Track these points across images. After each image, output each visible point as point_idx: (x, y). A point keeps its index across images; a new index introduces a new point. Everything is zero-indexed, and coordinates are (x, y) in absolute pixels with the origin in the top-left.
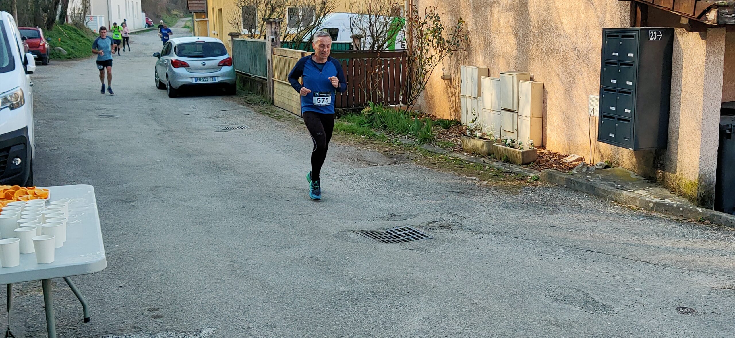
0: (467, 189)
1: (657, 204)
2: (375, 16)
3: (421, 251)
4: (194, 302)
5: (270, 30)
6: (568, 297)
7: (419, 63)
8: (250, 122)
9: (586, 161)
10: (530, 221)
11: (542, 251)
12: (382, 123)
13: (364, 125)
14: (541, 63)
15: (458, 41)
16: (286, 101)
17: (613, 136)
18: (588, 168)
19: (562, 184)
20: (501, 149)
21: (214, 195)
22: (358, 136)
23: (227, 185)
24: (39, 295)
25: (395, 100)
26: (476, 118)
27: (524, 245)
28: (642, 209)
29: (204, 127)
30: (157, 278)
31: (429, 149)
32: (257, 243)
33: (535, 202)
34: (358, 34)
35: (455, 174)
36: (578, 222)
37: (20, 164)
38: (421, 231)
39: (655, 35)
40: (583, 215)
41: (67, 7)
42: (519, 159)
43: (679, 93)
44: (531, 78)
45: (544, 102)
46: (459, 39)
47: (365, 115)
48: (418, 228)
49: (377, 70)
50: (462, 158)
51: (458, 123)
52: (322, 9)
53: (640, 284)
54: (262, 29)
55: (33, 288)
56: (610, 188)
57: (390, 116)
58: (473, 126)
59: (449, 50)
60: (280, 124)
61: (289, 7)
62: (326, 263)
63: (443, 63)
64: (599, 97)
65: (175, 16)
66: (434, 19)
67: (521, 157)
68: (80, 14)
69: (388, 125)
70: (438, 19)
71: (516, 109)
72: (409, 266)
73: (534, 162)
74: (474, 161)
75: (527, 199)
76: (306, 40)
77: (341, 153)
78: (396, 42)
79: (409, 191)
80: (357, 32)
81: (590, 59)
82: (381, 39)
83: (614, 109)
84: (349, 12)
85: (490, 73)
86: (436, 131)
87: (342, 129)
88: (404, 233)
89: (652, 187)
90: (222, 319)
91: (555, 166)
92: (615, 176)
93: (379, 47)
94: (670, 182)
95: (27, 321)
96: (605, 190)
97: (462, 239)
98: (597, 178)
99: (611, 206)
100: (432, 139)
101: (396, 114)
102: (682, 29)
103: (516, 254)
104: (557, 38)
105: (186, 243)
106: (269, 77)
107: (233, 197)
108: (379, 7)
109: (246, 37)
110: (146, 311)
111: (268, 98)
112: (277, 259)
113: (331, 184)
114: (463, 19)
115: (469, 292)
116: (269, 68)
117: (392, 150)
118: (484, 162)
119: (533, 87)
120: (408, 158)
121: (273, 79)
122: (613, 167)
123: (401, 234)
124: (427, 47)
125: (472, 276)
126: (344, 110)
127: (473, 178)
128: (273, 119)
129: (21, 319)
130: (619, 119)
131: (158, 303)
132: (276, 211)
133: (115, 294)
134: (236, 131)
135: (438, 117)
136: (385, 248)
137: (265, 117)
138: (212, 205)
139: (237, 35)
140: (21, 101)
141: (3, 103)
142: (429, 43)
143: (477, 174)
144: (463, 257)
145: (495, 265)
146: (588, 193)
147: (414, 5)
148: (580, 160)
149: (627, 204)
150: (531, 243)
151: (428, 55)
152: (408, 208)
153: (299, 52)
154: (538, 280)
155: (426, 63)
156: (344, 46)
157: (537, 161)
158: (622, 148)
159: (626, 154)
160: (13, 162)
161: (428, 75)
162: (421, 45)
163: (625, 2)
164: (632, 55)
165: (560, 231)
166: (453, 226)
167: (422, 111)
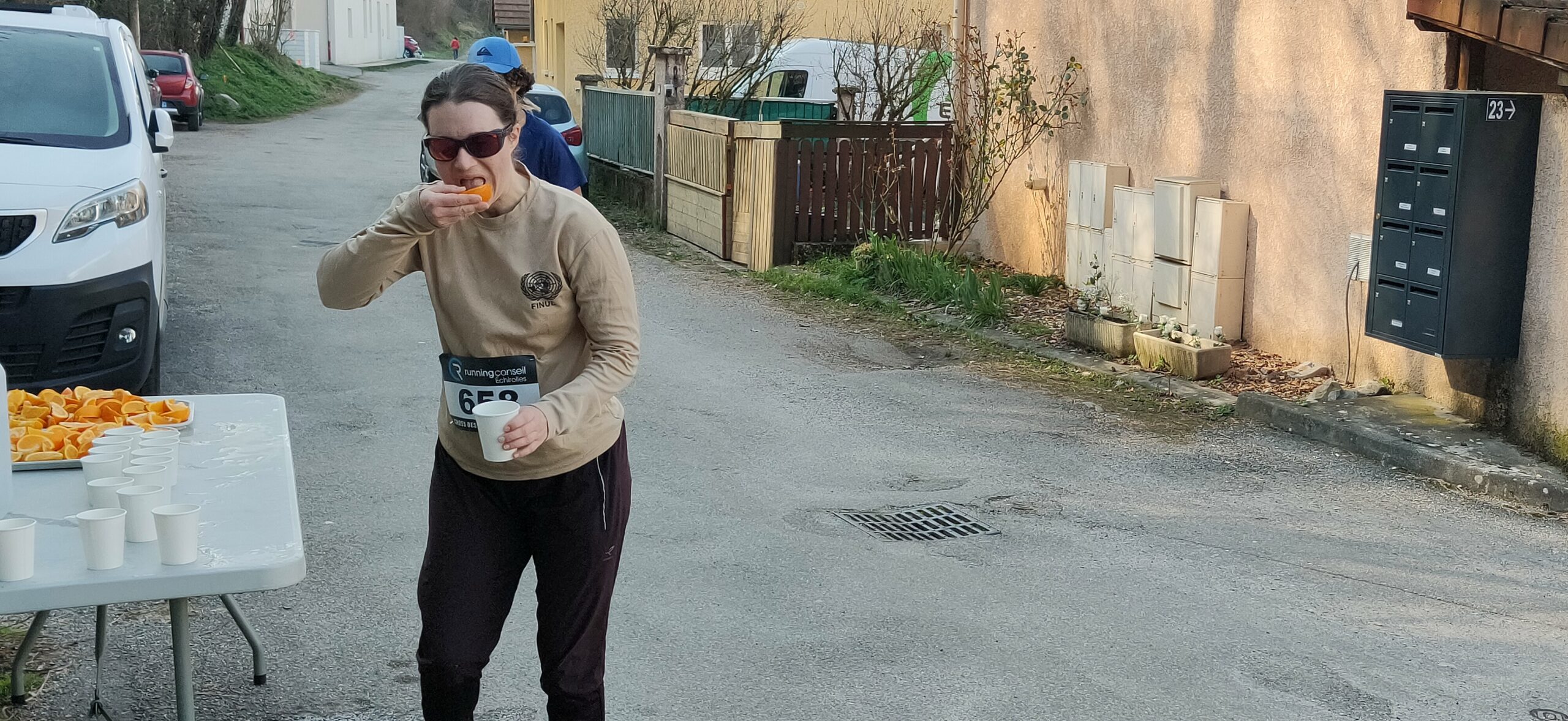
0: (1074, 428)
1: (1493, 479)
2: (886, 47)
3: (973, 561)
5: (664, 73)
7: (980, 154)
9: (1338, 375)
10: (1211, 505)
11: (1235, 572)
12: (896, 277)
13: (856, 281)
14: (1246, 162)
15: (1065, 108)
16: (692, 224)
17: (1397, 323)
18: (1342, 392)
19: (1285, 425)
20: (1152, 343)
22: (842, 304)
24: (163, 621)
25: (923, 229)
26: (1099, 275)
27: (1195, 558)
28: (1460, 486)
31: (995, 338)
33: (1224, 463)
34: (850, 85)
35: (1049, 394)
36: (1316, 510)
37: (134, 341)
38: (973, 516)
39: (1500, 109)
40: (1328, 495)
41: (242, 11)
42: (1190, 366)
43: (1548, 238)
44: (1222, 192)
45: (1249, 245)
46: (1068, 103)
47: (858, 259)
48: (965, 510)
49: (888, 164)
50: (1065, 360)
51: (1058, 283)
52: (774, 30)
53: (1450, 654)
54: (646, 68)
56: (1390, 438)
57: (913, 264)
58: (1090, 291)
59: (1046, 125)
60: (678, 273)
61: (705, 23)
63: (1030, 153)
64: (1371, 240)
65: (467, 36)
66: (1015, 58)
67: (1195, 362)
68: (269, 25)
69: (907, 283)
70: (1023, 57)
71: (1186, 257)
72: (946, 593)
73: (1223, 374)
74: (1092, 368)
75: (1204, 455)
76: (736, 95)
77: (804, 339)
78: (930, 104)
79: (949, 427)
80: (847, 80)
81: (1354, 156)
82: (899, 96)
83: (1404, 266)
84: (833, 37)
85: (1133, 178)
86: (1012, 299)
87: (809, 288)
88: (936, 520)
89: (1483, 439)
91: (1269, 384)
92: (1401, 413)
93: (893, 114)
94: (1523, 431)
95: (136, 677)
96: (1377, 442)
97: (1061, 539)
98: (1361, 415)
99: (1390, 478)
100: (1002, 315)
101: (925, 257)
102: (1560, 96)
103: (1178, 576)
104: (1283, 106)
106: (657, 170)
108: (897, 29)
109: (612, 84)
110: (385, 666)
111: (655, 215)
112: (664, 565)
113: (780, 407)
114: (1077, 61)
115: (1073, 655)
116: (659, 152)
117: (915, 337)
118: (1114, 371)
119: (1226, 212)
120: (950, 355)
121: (666, 175)
122: (1398, 393)
123: (930, 520)
124: (996, 118)
125: (1081, 622)
126: (815, 247)
127: (1089, 404)
128: (665, 261)
129: (125, 672)
130: (1414, 289)
133: (321, 626)
135: (1017, 271)
136: (893, 551)
137: (647, 257)
139: (594, 80)
140: (140, 207)
141: (104, 212)
142: (1002, 109)
143: (1096, 396)
144: (1064, 577)
145: (1132, 599)
146: (1340, 447)
147: (972, 28)
148: (1325, 373)
149: (1426, 475)
150: (1212, 554)
151: (1000, 135)
152: (945, 464)
153: (724, 121)
154: (1226, 635)
155: (994, 151)
156: (817, 110)
157: (1230, 373)
158: (1418, 352)
159: (1425, 364)
160: (121, 337)
161: (997, 177)
162: (985, 114)
163: (1435, 35)
164: (1447, 151)
165: (1277, 529)
166: (1042, 507)
167: (982, 254)
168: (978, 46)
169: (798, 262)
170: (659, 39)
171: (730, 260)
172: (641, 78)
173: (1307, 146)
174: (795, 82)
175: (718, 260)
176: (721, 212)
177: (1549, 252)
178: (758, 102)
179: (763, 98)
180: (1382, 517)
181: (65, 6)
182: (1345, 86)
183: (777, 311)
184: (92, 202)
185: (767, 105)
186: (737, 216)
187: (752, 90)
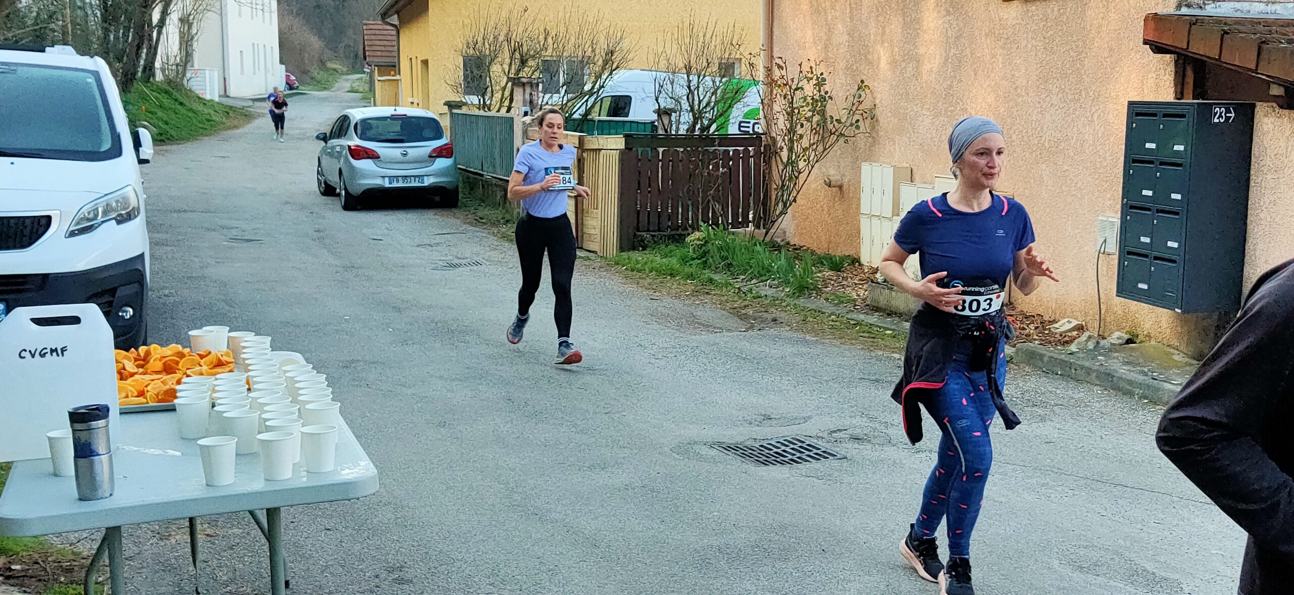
0: (888, 375)
2: (696, 76)
3: (828, 480)
4: (461, 558)
5: (522, 98)
6: (1099, 563)
7: (788, 158)
8: (489, 254)
9: (1092, 330)
11: (1037, 484)
12: (724, 258)
13: (691, 262)
15: (858, 121)
17: (1145, 287)
18: (1098, 343)
19: (1055, 369)
21: (454, 377)
22: (682, 282)
23: (473, 361)
25: (740, 220)
27: (1005, 474)
29: (411, 262)
30: (390, 515)
31: (810, 306)
32: (545, 459)
34: (668, 106)
35: (862, 349)
36: (1090, 435)
37: (131, 317)
38: (821, 444)
39: (1223, 114)
40: (1098, 423)
41: (155, 54)
43: (1262, 215)
46: (859, 117)
47: (692, 245)
48: (814, 441)
49: (711, 167)
50: (870, 322)
51: (855, 261)
52: (606, 62)
55: (179, 528)
56: (1141, 378)
57: (737, 248)
59: (842, 135)
61: (549, 58)
63: (829, 158)
64: (1116, 219)
66: (815, 82)
68: (177, 65)
69: (734, 263)
70: (820, 83)
72: (814, 505)
74: (893, 327)
76: (576, 116)
77: (656, 309)
78: (731, 121)
79: (788, 376)
80: (665, 102)
81: (1100, 153)
82: (707, 115)
83: (1148, 240)
84: (653, 69)
85: (915, 176)
86: (819, 275)
87: (652, 268)
88: (793, 449)
91: (1037, 337)
92: (1148, 358)
93: (703, 129)
96: (1131, 381)
97: (894, 462)
98: (1115, 361)
99: (1143, 409)
100: (815, 287)
101: (747, 243)
102: (1270, 104)
103: (994, 488)
105: (424, 457)
107: (488, 382)
108: (705, 61)
109: (475, 108)
110: (382, 571)
112: (586, 488)
113: (650, 363)
114: (866, 83)
117: (745, 306)
120: (776, 320)
122: (1142, 342)
123: (788, 449)
124: (800, 131)
126: (653, 236)
130: (1156, 258)
131: (401, 559)
132: (565, 407)
133: (322, 541)
134: (468, 268)
135: (819, 252)
136: (763, 473)
138: (454, 394)
139: (459, 105)
140: (133, 209)
141: (105, 213)
142: (805, 123)
146: (1101, 386)
147: (781, 58)
148: (1080, 328)
151: (805, 143)
152: (790, 405)
153: (574, 136)
154: (1041, 533)
155: (799, 157)
156: (641, 127)
158: (1160, 309)
159: (1164, 319)
160: (120, 314)
161: (802, 177)
162: (791, 127)
163: (1165, 57)
164: (1181, 148)
165: (1064, 451)
166: (875, 437)
167: (788, 240)
168: (784, 72)
169: (641, 249)
170: (513, 71)
172: (499, 104)
173: (1061, 147)
174: (620, 105)
177: (1263, 227)
178: (593, 121)
179: (597, 118)
181: (56, 46)
182: (1091, 98)
183: (630, 288)
184: (96, 204)
185: (600, 123)
186: (588, 212)
187: (588, 112)
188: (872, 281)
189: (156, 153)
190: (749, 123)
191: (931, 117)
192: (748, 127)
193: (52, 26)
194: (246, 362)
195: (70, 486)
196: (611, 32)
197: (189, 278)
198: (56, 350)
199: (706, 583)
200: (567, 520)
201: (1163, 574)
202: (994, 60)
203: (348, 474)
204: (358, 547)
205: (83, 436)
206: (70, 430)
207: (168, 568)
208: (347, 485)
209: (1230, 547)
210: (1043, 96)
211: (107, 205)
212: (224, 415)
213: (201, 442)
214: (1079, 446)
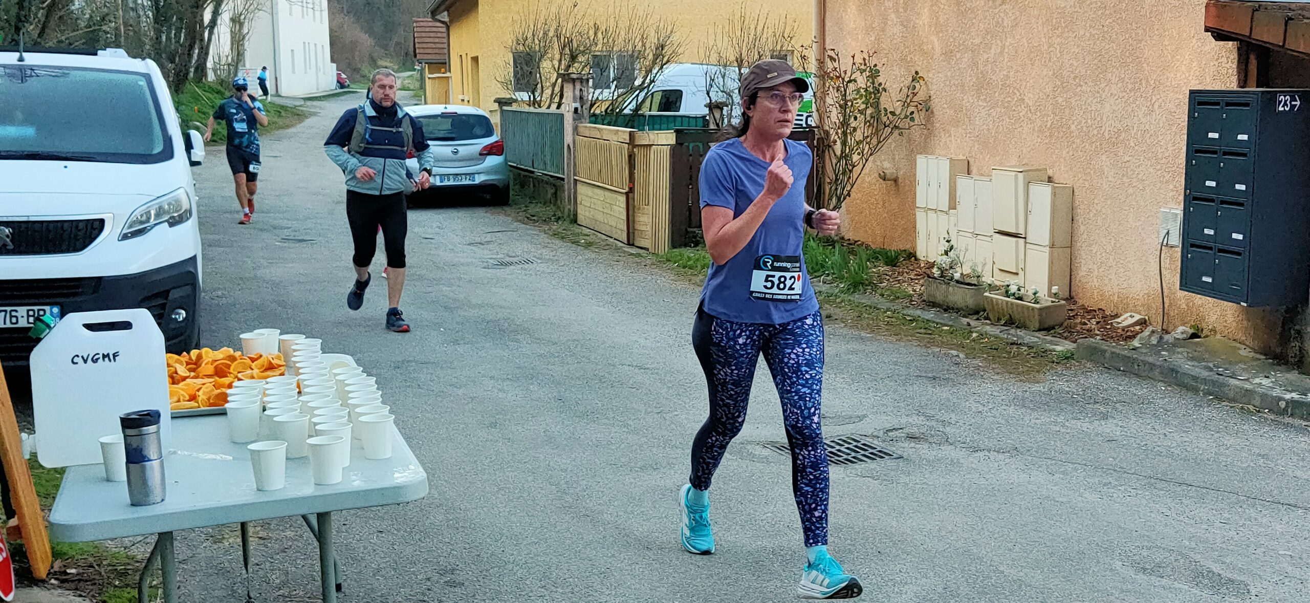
0: (945, 372)
1: (1293, 403)
3: (884, 480)
4: (511, 560)
5: (571, 94)
6: (1164, 565)
7: (842, 153)
8: (539, 252)
9: (1155, 324)
10: (1069, 431)
11: (1099, 484)
14: (1068, 152)
15: (912, 113)
16: (600, 217)
17: (1209, 280)
18: (1161, 338)
19: (1117, 365)
20: (1000, 302)
21: (505, 377)
23: (524, 360)
26: (952, 248)
27: (1064, 473)
28: (1267, 410)
29: (462, 260)
30: (440, 518)
31: (866, 302)
32: (596, 460)
33: (1072, 397)
34: (719, 100)
35: (919, 345)
36: (1154, 432)
37: (184, 319)
38: (876, 443)
39: (1288, 102)
40: (1161, 420)
41: (207, 54)
42: (1033, 319)
44: (1049, 178)
45: (1073, 220)
46: (914, 109)
48: (870, 440)
50: (927, 318)
51: (911, 256)
52: (656, 57)
53: (1286, 544)
54: (553, 90)
56: (1205, 373)
58: (944, 261)
59: (896, 127)
60: (593, 256)
61: (599, 53)
62: (724, 498)
63: (883, 150)
64: (1179, 211)
66: (868, 74)
67: (1037, 317)
68: (229, 65)
70: (874, 74)
71: (1021, 231)
73: (1061, 325)
74: (950, 323)
75: (1056, 391)
76: (626, 111)
79: (843, 374)
80: (716, 97)
81: (1162, 144)
83: (1212, 232)
84: (704, 62)
85: (972, 168)
86: (874, 270)
88: (848, 448)
89: (1281, 372)
90: (567, 591)
91: (1098, 332)
92: (1213, 353)
95: (235, 588)
96: (1196, 376)
97: (952, 461)
98: (1180, 356)
99: (1209, 405)
100: (870, 283)
103: (1054, 488)
104: (1099, 106)
105: (475, 459)
106: (568, 175)
107: (539, 381)
108: (756, 54)
109: (525, 105)
110: (434, 573)
111: (566, 210)
112: (637, 489)
114: (921, 75)
115: (985, 553)
116: (569, 159)
118: (969, 325)
119: (1054, 194)
121: (575, 178)
122: (1207, 336)
123: (842, 449)
124: (854, 124)
125: (985, 526)
127: (954, 352)
128: (579, 247)
130: (1220, 251)
131: (453, 561)
132: (616, 407)
133: (374, 544)
134: (518, 266)
135: (872, 246)
137: (565, 244)
138: (505, 395)
139: (509, 102)
140: (185, 212)
141: (158, 215)
142: (858, 115)
143: (958, 346)
144: (962, 491)
145: (1020, 508)
146: (1165, 382)
147: (832, 50)
148: (1143, 323)
149: (1237, 402)
150: (1078, 470)
151: (859, 136)
152: (844, 404)
153: (624, 132)
154: (1103, 533)
155: (853, 150)
156: (693, 122)
157: (1065, 324)
158: (1226, 303)
159: (1229, 312)
160: (173, 317)
161: (856, 171)
162: (844, 120)
163: (1228, 44)
164: (1244, 137)
165: (1126, 449)
166: (932, 436)
167: (843, 234)
168: (836, 65)
169: (692, 245)
170: (563, 67)
171: (633, 245)
172: (549, 100)
173: (1121, 138)
174: (671, 99)
175: (622, 245)
176: (624, 205)
178: (643, 116)
179: (648, 113)
180: (1209, 437)
181: (107, 49)
182: (1152, 87)
183: (681, 285)
184: (148, 207)
185: (651, 119)
186: (639, 209)
187: (639, 107)
188: (929, 277)
189: (208, 153)
190: (802, 115)
191: (987, 109)
192: (802, 120)
193: (104, 28)
194: (297, 365)
195: (122, 492)
196: (662, 25)
197: (241, 279)
198: (108, 355)
199: (760, 585)
200: (619, 522)
201: (1229, 576)
202: (1050, 50)
203: (400, 477)
204: (409, 550)
205: (134, 443)
206: (122, 435)
207: (222, 572)
208: (397, 489)
209: (1299, 548)
210: (1103, 85)
211: (160, 208)
212: (275, 419)
213: (252, 447)
214: (1142, 444)
